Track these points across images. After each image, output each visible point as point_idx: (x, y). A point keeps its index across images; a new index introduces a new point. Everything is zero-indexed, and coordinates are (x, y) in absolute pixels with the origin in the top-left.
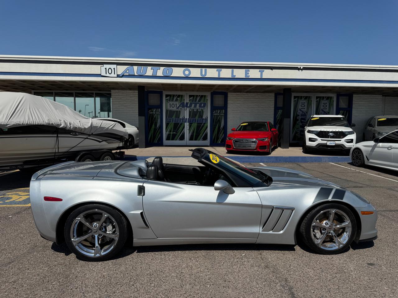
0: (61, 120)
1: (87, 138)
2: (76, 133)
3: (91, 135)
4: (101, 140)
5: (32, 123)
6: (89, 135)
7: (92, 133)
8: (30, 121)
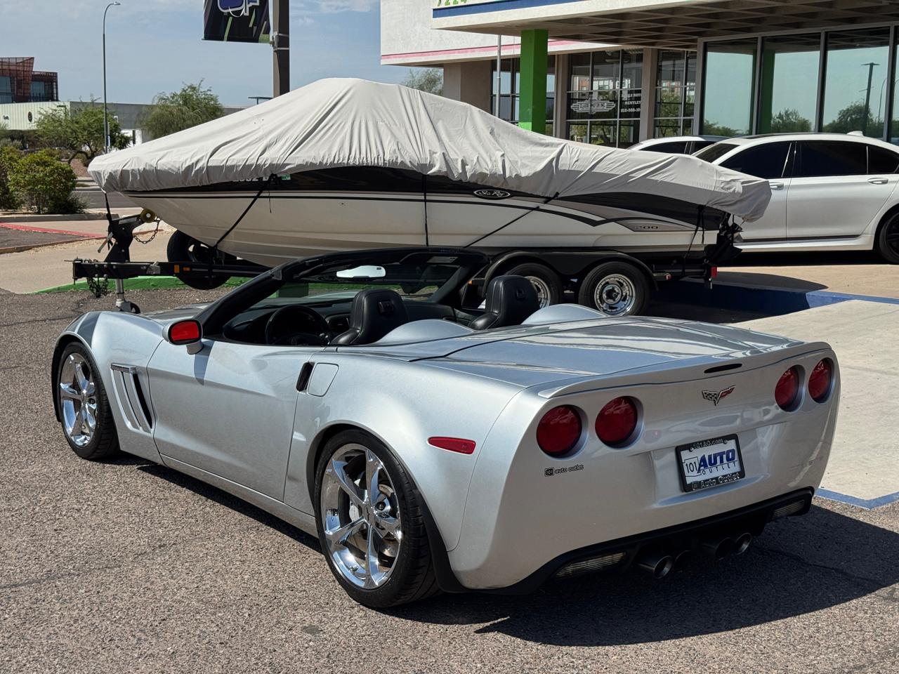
0: (434, 153)
1: (537, 209)
2: (493, 192)
3: (553, 198)
4: (598, 219)
5: (346, 161)
6: (547, 200)
7: (557, 194)
8: (341, 156)
